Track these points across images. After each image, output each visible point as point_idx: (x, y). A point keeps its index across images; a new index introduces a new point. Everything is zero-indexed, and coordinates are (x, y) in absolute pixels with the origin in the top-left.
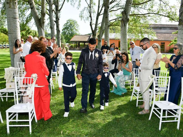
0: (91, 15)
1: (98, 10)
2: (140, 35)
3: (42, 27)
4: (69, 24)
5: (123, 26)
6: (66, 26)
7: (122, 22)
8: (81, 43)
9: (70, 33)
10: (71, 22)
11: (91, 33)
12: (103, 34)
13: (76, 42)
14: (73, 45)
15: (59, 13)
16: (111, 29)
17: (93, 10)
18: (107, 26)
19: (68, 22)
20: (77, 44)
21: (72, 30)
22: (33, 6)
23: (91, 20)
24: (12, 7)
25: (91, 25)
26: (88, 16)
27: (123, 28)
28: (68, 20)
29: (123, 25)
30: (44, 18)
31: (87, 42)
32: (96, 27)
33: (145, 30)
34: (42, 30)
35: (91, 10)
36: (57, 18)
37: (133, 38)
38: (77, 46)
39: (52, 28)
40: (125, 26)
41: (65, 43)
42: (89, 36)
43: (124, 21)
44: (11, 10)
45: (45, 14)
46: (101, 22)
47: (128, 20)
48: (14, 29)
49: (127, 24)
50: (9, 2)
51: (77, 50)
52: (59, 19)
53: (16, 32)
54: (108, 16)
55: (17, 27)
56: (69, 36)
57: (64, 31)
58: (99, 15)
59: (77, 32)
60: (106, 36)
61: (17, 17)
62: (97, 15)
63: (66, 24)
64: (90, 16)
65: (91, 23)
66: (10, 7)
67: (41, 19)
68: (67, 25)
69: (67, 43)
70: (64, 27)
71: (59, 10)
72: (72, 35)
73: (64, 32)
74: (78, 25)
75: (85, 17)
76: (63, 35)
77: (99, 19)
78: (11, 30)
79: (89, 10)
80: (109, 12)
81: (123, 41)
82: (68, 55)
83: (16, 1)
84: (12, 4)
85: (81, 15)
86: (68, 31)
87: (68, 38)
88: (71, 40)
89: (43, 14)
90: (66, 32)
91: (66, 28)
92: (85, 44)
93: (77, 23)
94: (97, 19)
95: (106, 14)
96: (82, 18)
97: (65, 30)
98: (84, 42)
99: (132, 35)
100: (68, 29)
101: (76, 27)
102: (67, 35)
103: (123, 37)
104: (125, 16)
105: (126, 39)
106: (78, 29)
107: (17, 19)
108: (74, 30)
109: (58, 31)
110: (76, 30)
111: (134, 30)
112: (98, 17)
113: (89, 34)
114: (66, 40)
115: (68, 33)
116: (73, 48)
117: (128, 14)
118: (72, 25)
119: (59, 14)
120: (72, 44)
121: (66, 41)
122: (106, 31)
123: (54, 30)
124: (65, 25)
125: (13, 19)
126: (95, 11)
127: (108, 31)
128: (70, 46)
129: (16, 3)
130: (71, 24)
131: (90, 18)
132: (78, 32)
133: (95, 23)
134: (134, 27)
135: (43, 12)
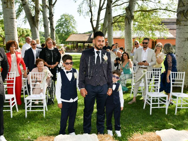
0: (91, 9)
1: (100, 3)
2: (150, 32)
3: (35, 26)
4: (64, 20)
5: (127, 24)
6: (59, 23)
7: (126, 19)
8: (79, 44)
9: (65, 31)
10: (66, 17)
11: (92, 31)
12: (106, 32)
13: (73, 42)
14: (70, 46)
15: (53, 7)
16: (116, 26)
17: (93, 3)
18: (111, 23)
19: (63, 17)
20: (75, 45)
21: (67, 27)
22: (26, 3)
23: (92, 15)
24: (9, 6)
25: (91, 22)
26: (89, 10)
27: (127, 26)
28: (62, 14)
29: (128, 22)
30: (38, 15)
31: (87, 42)
32: (97, 24)
33: (156, 27)
34: (36, 29)
35: (91, 4)
36: (51, 14)
37: (143, 36)
38: (75, 47)
39: (45, 26)
40: (129, 24)
41: (59, 44)
42: (90, 35)
43: (128, 18)
44: (8, 10)
45: (39, 11)
46: (104, 18)
47: (132, 17)
48: (11, 30)
49: (131, 22)
50: (6, 1)
51: (75, 52)
52: (53, 15)
53: (14, 33)
54: (111, 12)
55: (14, 28)
56: (64, 35)
57: (57, 28)
58: (100, 9)
59: (74, 30)
60: (110, 35)
61: (14, 18)
62: (99, 9)
63: (60, 20)
64: (91, 11)
65: (91, 19)
66: (7, 6)
67: (35, 17)
68: (62, 21)
69: (61, 44)
70: (58, 24)
71: (53, 4)
72: (68, 34)
73: (58, 30)
74: (74, 21)
75: (85, 12)
76: (57, 34)
77: (100, 14)
78: (8, 30)
79: (89, 3)
80: (113, 7)
81: (127, 40)
82: (68, 59)
83: (13, 1)
84: (9, 4)
85: (79, 10)
86: (63, 28)
87: (63, 37)
88: (68, 40)
89: (37, 12)
90: (60, 30)
91: (60, 25)
92: (84, 45)
93: (74, 19)
94: (99, 14)
95: (109, 9)
96: (81, 14)
97: (59, 27)
98: (84, 42)
99: (141, 33)
100: (62, 27)
101: (72, 24)
102: (62, 33)
103: (127, 36)
104: (129, 12)
105: (131, 39)
106: (75, 26)
107: (14, 19)
108: (71, 27)
109: (52, 29)
110: (73, 27)
111: (143, 27)
112: (100, 12)
113: (89, 32)
114: (60, 40)
115: (62, 31)
116: (69, 49)
117: (133, 10)
118: (68, 21)
119: (53, 10)
120: (68, 45)
121: (60, 42)
122: (109, 29)
123: (48, 28)
124: (58, 21)
125: (10, 19)
126: (96, 5)
127: (111, 29)
128: (66, 47)
129: (13, 2)
130: (66, 20)
131: (90, 13)
132: (76, 29)
133: (97, 20)
134: (142, 24)
135: (37, 9)
